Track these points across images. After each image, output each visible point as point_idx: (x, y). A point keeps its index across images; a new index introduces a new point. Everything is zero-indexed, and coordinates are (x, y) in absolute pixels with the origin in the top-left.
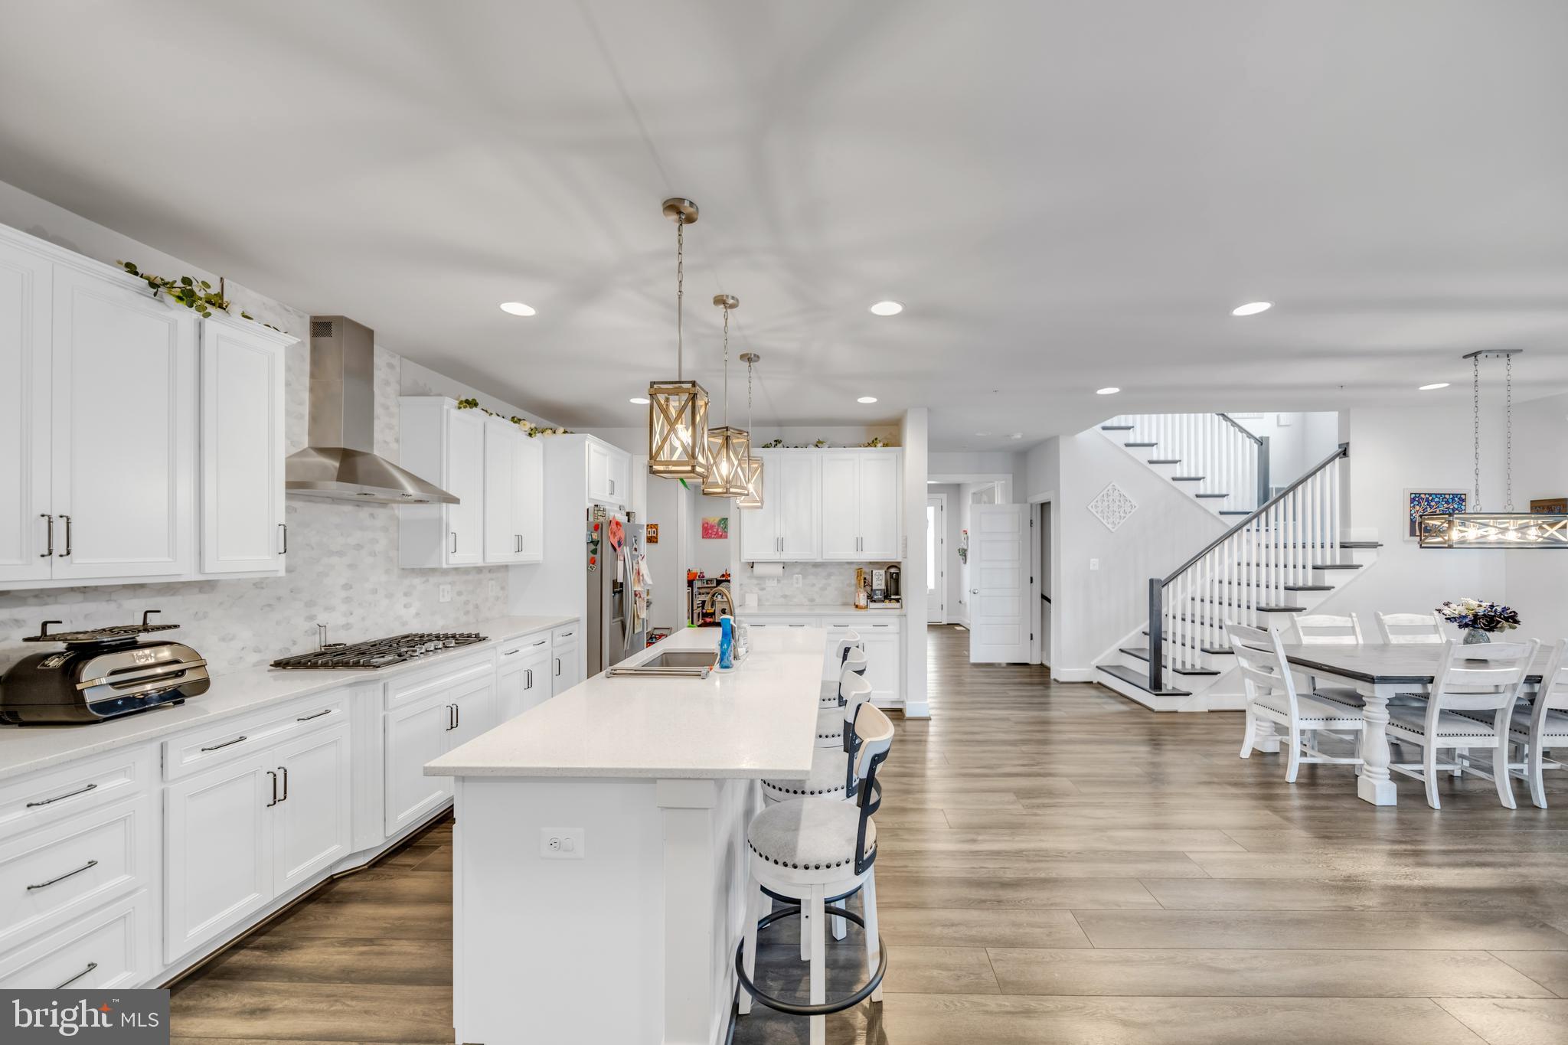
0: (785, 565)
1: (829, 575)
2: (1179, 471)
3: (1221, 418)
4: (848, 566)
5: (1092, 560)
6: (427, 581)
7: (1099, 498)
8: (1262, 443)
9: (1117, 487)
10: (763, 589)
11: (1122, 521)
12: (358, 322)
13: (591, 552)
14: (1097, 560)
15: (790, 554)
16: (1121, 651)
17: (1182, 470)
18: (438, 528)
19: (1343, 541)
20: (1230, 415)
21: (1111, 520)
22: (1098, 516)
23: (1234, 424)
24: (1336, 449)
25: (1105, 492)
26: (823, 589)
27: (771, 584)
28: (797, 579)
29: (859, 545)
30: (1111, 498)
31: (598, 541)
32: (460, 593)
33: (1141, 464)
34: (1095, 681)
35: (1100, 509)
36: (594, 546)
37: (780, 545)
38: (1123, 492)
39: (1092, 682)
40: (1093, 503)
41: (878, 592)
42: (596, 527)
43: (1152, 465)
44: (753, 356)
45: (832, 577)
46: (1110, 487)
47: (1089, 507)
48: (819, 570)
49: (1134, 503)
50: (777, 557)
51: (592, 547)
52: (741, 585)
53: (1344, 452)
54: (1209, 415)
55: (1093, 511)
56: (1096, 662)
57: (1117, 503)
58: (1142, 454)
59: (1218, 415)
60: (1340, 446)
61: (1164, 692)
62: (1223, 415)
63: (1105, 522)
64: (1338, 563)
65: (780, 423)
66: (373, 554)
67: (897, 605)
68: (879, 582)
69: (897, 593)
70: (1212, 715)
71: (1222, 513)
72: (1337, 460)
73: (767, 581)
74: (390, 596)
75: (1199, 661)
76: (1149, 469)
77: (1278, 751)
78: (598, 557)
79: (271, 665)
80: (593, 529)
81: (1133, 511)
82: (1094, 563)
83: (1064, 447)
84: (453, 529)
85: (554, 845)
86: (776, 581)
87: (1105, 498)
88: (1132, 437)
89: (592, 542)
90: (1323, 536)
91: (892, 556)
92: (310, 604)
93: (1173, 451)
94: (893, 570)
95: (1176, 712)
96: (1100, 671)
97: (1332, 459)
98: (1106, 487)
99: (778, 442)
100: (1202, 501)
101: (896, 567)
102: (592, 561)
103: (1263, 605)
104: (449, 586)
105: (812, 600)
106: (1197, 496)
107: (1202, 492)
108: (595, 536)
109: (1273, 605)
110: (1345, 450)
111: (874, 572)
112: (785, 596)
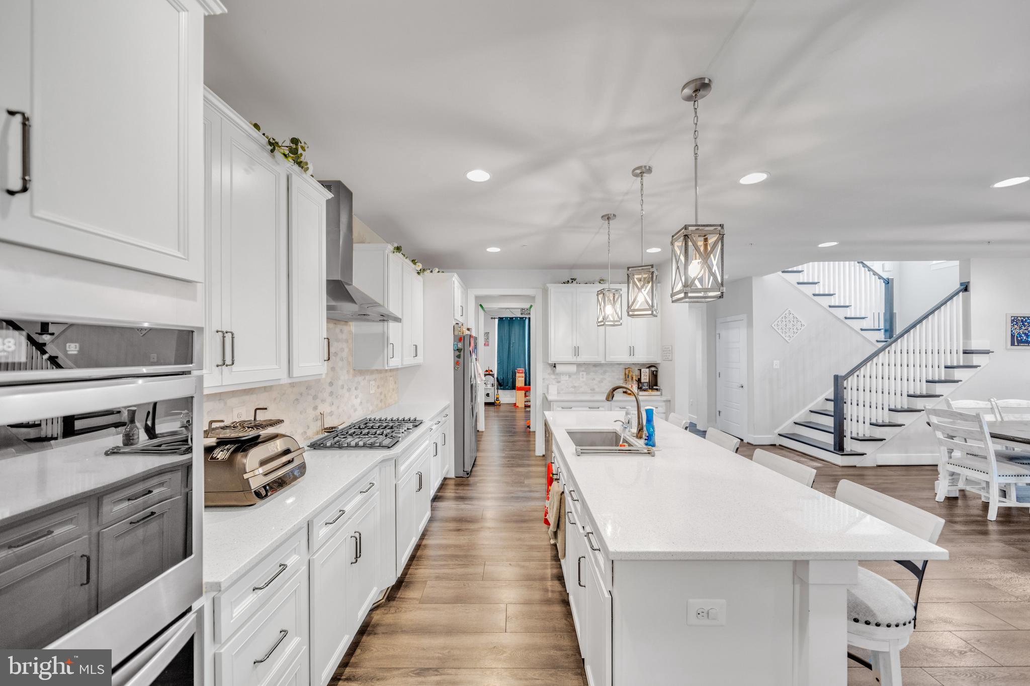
0: (579, 365)
1: (605, 372)
2: (834, 301)
3: (861, 265)
4: (617, 366)
5: (775, 361)
6: (365, 378)
7: (779, 319)
8: (888, 282)
9: (792, 312)
10: (559, 382)
11: (795, 335)
12: (347, 187)
13: (457, 356)
14: (778, 361)
15: (583, 358)
16: (796, 423)
17: (835, 301)
18: (384, 340)
19: (965, 349)
20: (867, 263)
21: (787, 335)
22: (779, 332)
23: (870, 269)
24: (957, 286)
25: (783, 315)
26: (601, 382)
27: (564, 378)
28: (582, 375)
29: (632, 351)
30: (787, 319)
31: (462, 349)
32: (378, 387)
33: (808, 296)
34: (777, 444)
35: (780, 327)
36: (459, 353)
37: (576, 351)
38: (796, 315)
39: (775, 445)
40: (776, 323)
41: (645, 384)
42: (460, 340)
43: (815, 297)
44: (612, 215)
45: (607, 374)
46: (787, 312)
47: (773, 325)
48: (597, 369)
49: (803, 323)
50: (574, 359)
51: (458, 353)
52: (543, 379)
53: (965, 288)
54: (852, 263)
55: (776, 328)
56: (778, 431)
57: (792, 323)
58: (809, 290)
59: (858, 263)
60: (961, 284)
61: (845, 453)
62: (862, 263)
63: (783, 335)
64: (961, 364)
65: (573, 267)
66: (342, 360)
67: (658, 393)
68: (645, 378)
69: (656, 385)
70: (879, 469)
71: (862, 330)
72: (961, 294)
73: (562, 377)
74: (349, 390)
75: (868, 431)
76: (813, 300)
77: (957, 495)
78: (461, 360)
79: (308, 446)
80: (458, 340)
81: (803, 328)
82: (776, 364)
83: (756, 284)
84: (391, 341)
85: (701, 614)
86: (568, 376)
87: (784, 319)
88: (802, 278)
89: (458, 349)
90: (951, 345)
91: (652, 359)
92: (315, 398)
93: (829, 286)
94: (653, 369)
95: (855, 467)
96: (781, 437)
97: (957, 293)
98: (784, 312)
99: (573, 280)
100: (848, 322)
101: (654, 366)
102: (457, 363)
103: (911, 393)
104: (374, 382)
105: (593, 390)
106: (846, 318)
107: (848, 316)
108: (460, 345)
109: (918, 393)
110: (967, 286)
111: (642, 370)
112: (574, 387)
